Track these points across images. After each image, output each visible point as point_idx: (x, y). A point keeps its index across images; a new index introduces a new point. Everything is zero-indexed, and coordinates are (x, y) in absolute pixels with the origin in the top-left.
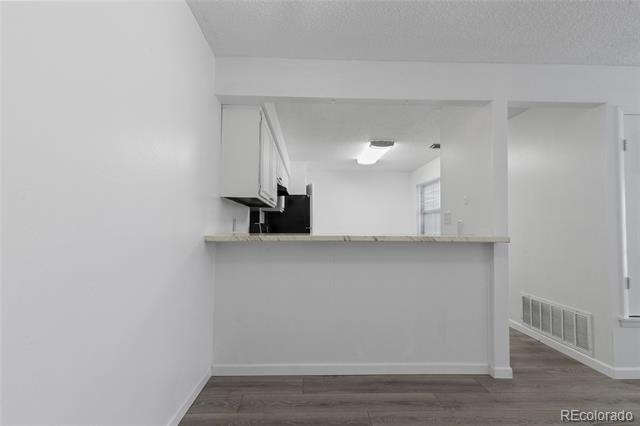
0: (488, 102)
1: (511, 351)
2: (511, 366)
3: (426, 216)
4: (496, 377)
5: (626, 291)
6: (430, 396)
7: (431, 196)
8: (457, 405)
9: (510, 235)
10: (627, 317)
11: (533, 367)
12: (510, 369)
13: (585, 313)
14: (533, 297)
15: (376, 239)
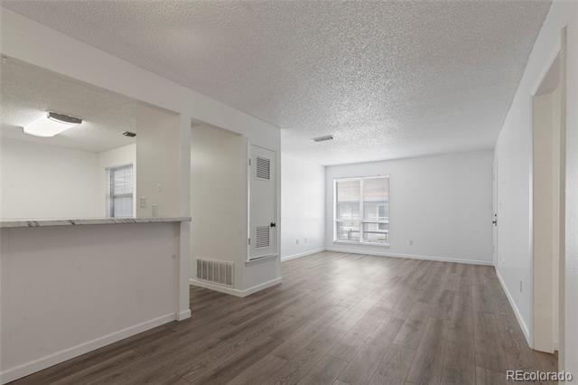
0: (177, 114)
1: (190, 299)
2: (190, 308)
3: (117, 201)
4: (180, 320)
5: (249, 246)
6: (131, 352)
7: (122, 180)
8: (153, 349)
9: (191, 216)
10: (248, 261)
11: (203, 305)
12: (189, 311)
13: (231, 262)
14: (204, 258)
15: (73, 223)
